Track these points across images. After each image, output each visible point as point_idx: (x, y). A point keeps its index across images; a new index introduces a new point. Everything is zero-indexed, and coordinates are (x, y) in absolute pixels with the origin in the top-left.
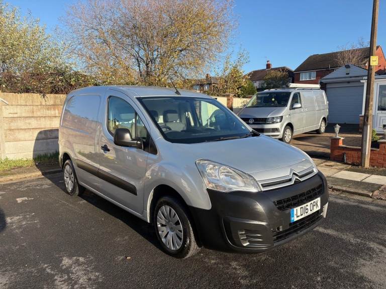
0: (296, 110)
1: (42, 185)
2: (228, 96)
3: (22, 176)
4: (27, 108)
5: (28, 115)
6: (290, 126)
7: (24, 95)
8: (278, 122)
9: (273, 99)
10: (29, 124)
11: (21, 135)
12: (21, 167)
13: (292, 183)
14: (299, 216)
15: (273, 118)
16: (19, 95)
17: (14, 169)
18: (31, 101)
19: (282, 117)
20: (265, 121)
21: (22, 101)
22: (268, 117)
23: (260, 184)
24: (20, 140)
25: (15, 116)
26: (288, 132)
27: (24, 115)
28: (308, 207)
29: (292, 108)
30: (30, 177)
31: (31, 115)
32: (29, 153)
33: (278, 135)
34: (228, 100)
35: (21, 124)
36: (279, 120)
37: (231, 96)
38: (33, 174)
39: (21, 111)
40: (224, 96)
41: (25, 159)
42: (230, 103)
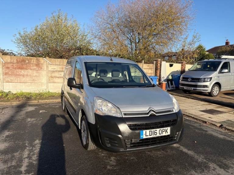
0: (224, 74)
1: (56, 106)
2: (182, 63)
3: (52, 100)
4: (60, 66)
5: (60, 70)
6: (218, 84)
7: (59, 60)
8: (208, 81)
9: (209, 66)
10: (61, 74)
11: (57, 80)
12: (53, 96)
13: (148, 115)
14: (148, 136)
15: (205, 78)
16: (57, 60)
17: (50, 97)
18: (62, 63)
19: (211, 78)
20: (199, 80)
21: (58, 63)
22: (201, 77)
23: (122, 113)
24: (55, 83)
25: (54, 70)
26: (216, 89)
27: (59, 70)
28: (158, 132)
29: (221, 72)
30: (56, 101)
31: (62, 70)
32: (60, 89)
33: (207, 90)
34: (182, 65)
35: (57, 74)
36: (209, 80)
37: (184, 63)
38: (57, 100)
39: (57, 68)
40: (179, 63)
41: (57, 93)
42: (183, 68)
